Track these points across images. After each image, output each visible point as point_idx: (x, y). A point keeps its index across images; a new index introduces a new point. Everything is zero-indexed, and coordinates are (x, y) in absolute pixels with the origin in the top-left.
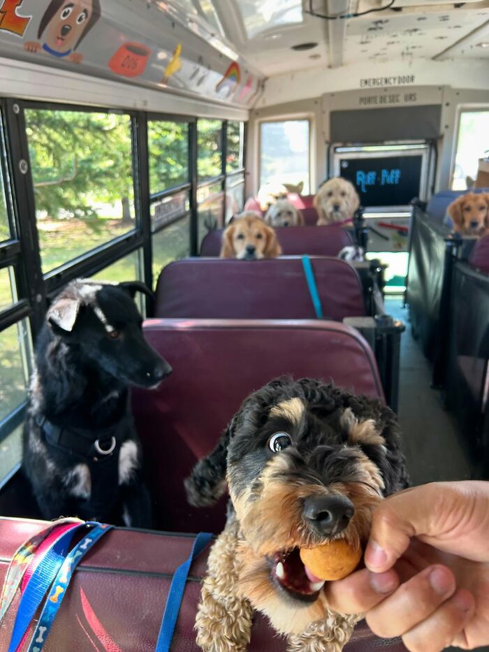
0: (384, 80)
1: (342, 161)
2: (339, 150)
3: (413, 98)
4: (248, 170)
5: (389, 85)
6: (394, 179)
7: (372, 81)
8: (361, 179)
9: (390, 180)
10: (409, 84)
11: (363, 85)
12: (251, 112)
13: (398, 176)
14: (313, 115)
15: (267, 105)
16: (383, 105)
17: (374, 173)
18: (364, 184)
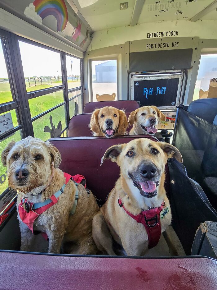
0: (160, 34)
1: (135, 82)
2: (134, 76)
3: (177, 45)
4: (85, 87)
5: (163, 37)
6: (163, 92)
7: (154, 34)
8: (146, 92)
9: (161, 92)
10: (176, 36)
11: (149, 36)
12: (85, 53)
13: (165, 90)
14: (120, 56)
15: (94, 49)
16: (160, 49)
17: (153, 89)
18: (147, 94)
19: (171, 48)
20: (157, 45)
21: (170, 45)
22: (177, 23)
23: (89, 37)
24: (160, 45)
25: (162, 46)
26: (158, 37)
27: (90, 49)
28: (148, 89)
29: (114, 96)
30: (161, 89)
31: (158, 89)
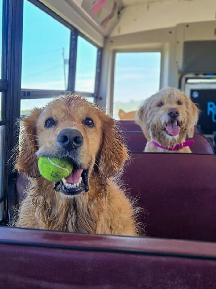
1: (192, 91)
2: (190, 81)
4: (101, 95)
14: (167, 46)
15: (122, 33)
23: (116, 14)
27: (115, 33)
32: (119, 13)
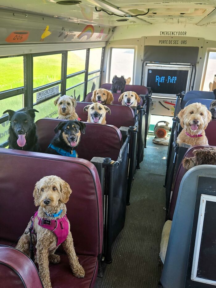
0: (171, 33)
1: (149, 70)
2: (148, 64)
3: (185, 43)
4: (104, 70)
5: (174, 35)
6: (174, 81)
7: (166, 33)
8: (158, 79)
9: (172, 81)
10: (184, 36)
11: (161, 34)
12: (107, 42)
13: (176, 80)
14: (136, 47)
15: (115, 39)
16: (170, 45)
17: (164, 77)
18: (159, 82)
19: (180, 45)
20: (168, 42)
21: (179, 42)
22: (185, 26)
23: (111, 32)
24: (170, 42)
25: (173, 42)
26: (169, 35)
27: (111, 40)
28: (160, 77)
29: (129, 80)
30: (172, 78)
31: (169, 78)
32: (113, 31)
